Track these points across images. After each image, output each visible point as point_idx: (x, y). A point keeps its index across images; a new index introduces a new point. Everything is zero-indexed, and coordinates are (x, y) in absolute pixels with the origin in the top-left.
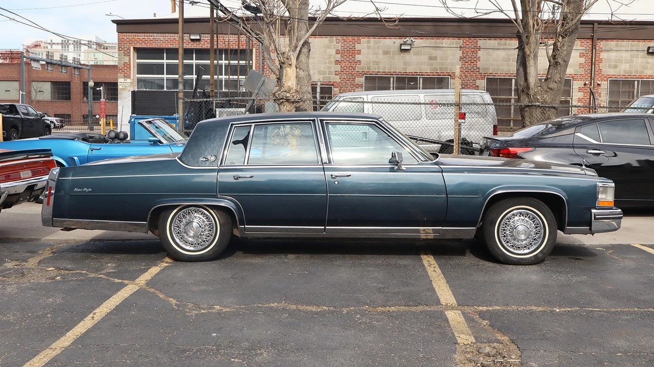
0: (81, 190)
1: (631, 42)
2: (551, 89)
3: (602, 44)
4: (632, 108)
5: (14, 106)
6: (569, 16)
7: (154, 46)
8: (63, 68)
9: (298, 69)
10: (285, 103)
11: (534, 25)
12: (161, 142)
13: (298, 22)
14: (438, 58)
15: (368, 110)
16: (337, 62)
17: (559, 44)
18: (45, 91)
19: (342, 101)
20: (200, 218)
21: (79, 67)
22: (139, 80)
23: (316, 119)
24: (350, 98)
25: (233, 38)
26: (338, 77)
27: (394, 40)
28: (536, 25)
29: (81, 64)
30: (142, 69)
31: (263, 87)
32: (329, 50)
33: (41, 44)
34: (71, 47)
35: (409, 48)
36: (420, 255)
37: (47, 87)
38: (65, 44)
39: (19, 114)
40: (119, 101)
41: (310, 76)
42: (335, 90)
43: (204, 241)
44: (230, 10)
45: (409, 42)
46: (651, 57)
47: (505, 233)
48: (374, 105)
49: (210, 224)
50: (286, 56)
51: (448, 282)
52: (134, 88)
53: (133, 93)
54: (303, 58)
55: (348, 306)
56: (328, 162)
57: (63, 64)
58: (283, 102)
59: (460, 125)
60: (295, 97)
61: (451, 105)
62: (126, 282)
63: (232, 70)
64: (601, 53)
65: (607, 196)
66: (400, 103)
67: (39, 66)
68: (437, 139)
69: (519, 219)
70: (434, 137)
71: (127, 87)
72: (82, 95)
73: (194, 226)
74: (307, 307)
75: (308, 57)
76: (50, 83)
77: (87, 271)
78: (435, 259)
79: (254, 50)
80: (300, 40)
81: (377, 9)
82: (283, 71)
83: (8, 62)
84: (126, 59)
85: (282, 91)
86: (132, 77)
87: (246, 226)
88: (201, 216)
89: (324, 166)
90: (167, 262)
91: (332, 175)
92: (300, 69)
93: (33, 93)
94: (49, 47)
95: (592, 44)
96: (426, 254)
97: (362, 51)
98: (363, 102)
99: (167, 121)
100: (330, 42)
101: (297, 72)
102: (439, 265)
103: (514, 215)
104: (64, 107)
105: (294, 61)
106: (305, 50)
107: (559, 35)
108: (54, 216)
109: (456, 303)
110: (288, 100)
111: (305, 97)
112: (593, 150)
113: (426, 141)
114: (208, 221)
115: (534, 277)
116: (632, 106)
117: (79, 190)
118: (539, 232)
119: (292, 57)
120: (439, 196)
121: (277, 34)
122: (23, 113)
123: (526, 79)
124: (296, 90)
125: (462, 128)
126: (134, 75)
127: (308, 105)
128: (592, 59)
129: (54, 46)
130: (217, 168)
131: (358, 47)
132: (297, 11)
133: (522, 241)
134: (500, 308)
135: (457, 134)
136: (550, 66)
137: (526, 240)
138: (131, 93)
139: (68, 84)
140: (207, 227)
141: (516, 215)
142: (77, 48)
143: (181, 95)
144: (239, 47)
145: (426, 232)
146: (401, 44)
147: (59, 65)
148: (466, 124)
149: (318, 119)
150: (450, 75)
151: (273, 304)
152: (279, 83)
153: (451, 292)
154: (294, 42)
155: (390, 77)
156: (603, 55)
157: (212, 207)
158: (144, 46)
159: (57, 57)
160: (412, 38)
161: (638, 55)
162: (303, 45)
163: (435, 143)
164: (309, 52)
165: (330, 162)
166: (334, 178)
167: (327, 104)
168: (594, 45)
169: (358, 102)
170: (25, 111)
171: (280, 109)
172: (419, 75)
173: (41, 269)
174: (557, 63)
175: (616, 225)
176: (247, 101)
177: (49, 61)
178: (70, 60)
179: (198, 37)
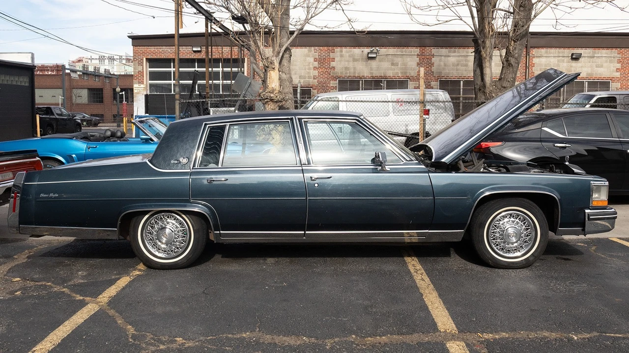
0: (47, 195)
1: (557, 50)
2: (505, 88)
3: (534, 52)
4: (569, 104)
5: (50, 108)
6: (520, 22)
7: (163, 56)
8: (97, 77)
9: (281, 73)
10: (269, 103)
11: (489, 31)
12: (152, 140)
13: (280, 30)
14: (399, 64)
15: (343, 108)
16: (315, 68)
17: (511, 48)
18: (83, 96)
19: (320, 100)
20: (173, 224)
21: (109, 76)
22: (151, 86)
23: (294, 117)
24: (327, 98)
25: (226, 49)
26: (316, 80)
27: (363, 50)
28: (491, 31)
29: (110, 74)
30: (153, 76)
31: (249, 89)
32: (308, 59)
33: (83, 59)
34: (107, 61)
35: (375, 56)
36: (403, 257)
37: (85, 93)
38: (101, 59)
39: (53, 115)
40: (134, 103)
41: (292, 78)
42: (314, 92)
43: (178, 248)
44: (218, 19)
45: (375, 51)
46: (574, 61)
47: (494, 236)
48: (348, 103)
49: (183, 230)
50: (269, 61)
51: (440, 296)
52: (147, 92)
53: (146, 96)
54: (285, 62)
55: (332, 336)
56: (307, 163)
57: (97, 74)
58: (267, 101)
59: (424, 120)
60: (278, 97)
61: (416, 102)
62: (88, 299)
63: (226, 76)
64: (534, 59)
65: (600, 195)
66: (371, 101)
67: (77, 76)
68: (405, 133)
69: (510, 221)
70: (402, 130)
71: (141, 91)
72: (112, 99)
73: (167, 233)
74: (285, 338)
75: (290, 61)
76: (87, 90)
77: (53, 283)
78: (419, 262)
79: (246, 59)
80: (283, 46)
81: (349, 20)
82: (267, 74)
83: (55, 73)
84: (140, 68)
85: (266, 91)
86: (145, 83)
87: (221, 232)
88: (174, 222)
89: (303, 168)
90: (140, 270)
91: (311, 178)
92: (282, 72)
93: (74, 98)
94: (89, 61)
95: (526, 52)
96: (409, 256)
97: (336, 59)
98: (338, 101)
99: (161, 120)
100: (310, 51)
101: (280, 75)
102: (425, 270)
103: (503, 216)
104: (97, 109)
105: (277, 65)
106: (287, 56)
107: (512, 39)
108: (20, 223)
109: (456, 329)
110: (272, 100)
111: (287, 97)
112: (560, 143)
113: (394, 135)
114: (181, 227)
115: (531, 287)
116: (569, 102)
117: (45, 196)
118: (530, 234)
119: (275, 61)
120: (425, 198)
121: (261, 41)
122: (57, 114)
123: (483, 79)
124: (279, 91)
125: (426, 123)
126: (147, 81)
127: (290, 104)
128: (526, 64)
129: (93, 60)
130: (189, 171)
131: (332, 55)
132: (279, 20)
133: (513, 243)
134: (507, 336)
135: (422, 128)
136: (503, 67)
137: (516, 242)
138: (144, 96)
139: (101, 90)
140: (180, 233)
141: (506, 217)
142: (111, 62)
143: (177, 97)
144: (231, 57)
145: (410, 235)
146: (368, 53)
147: (93, 75)
148: (430, 119)
149: (297, 117)
150: (409, 78)
151: (245, 333)
152: (264, 84)
153: (447, 311)
154: (277, 48)
155: (359, 80)
156: (535, 61)
157: (186, 213)
158: (155, 57)
159: (91, 69)
160: (377, 48)
161: (564, 60)
162: (285, 51)
163: (402, 136)
164: (290, 57)
165: (309, 163)
166: (314, 180)
167: (307, 103)
168: (528, 52)
169: (335, 101)
170: (60, 113)
171: (265, 108)
172: (383, 78)
173: (6, 280)
174: (510, 65)
175: (609, 225)
176: (236, 101)
177: (85, 72)
178: (102, 71)
179: (199, 49)
